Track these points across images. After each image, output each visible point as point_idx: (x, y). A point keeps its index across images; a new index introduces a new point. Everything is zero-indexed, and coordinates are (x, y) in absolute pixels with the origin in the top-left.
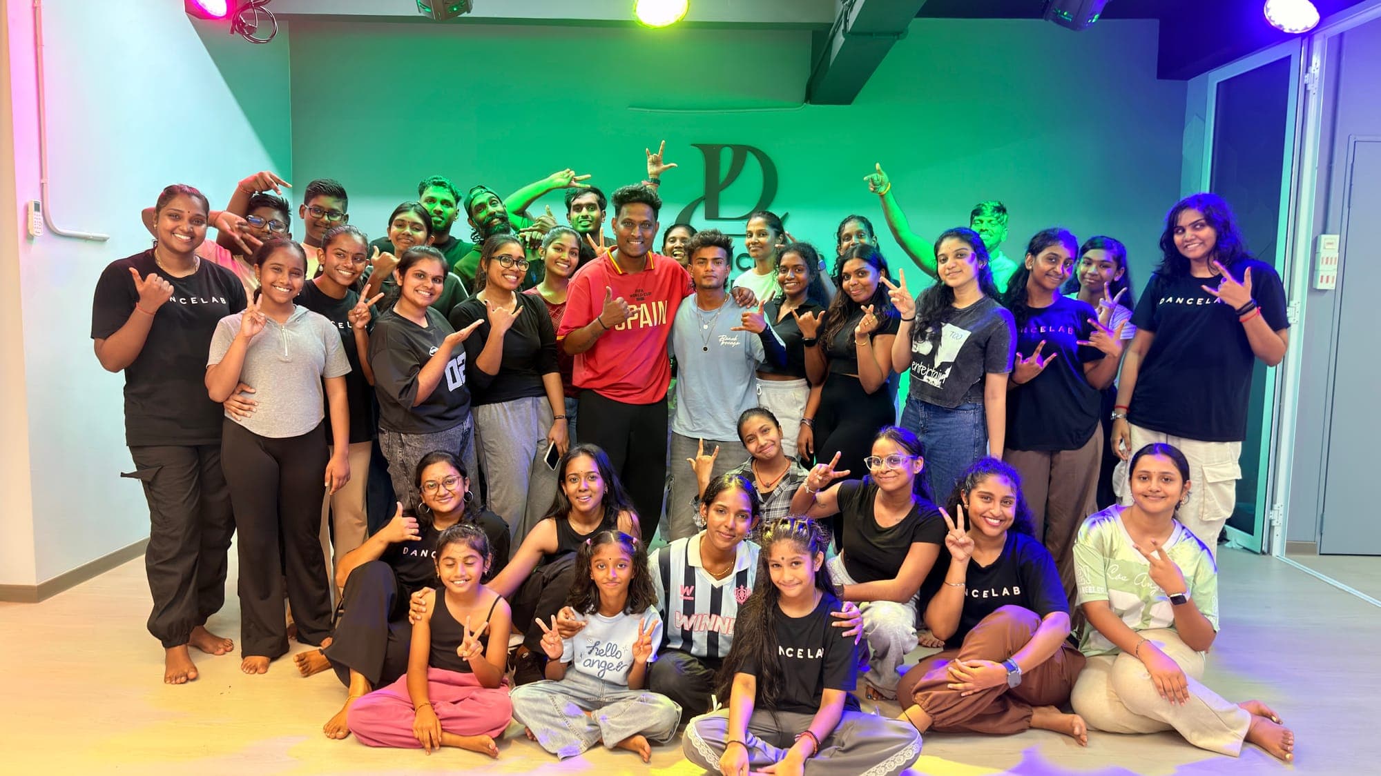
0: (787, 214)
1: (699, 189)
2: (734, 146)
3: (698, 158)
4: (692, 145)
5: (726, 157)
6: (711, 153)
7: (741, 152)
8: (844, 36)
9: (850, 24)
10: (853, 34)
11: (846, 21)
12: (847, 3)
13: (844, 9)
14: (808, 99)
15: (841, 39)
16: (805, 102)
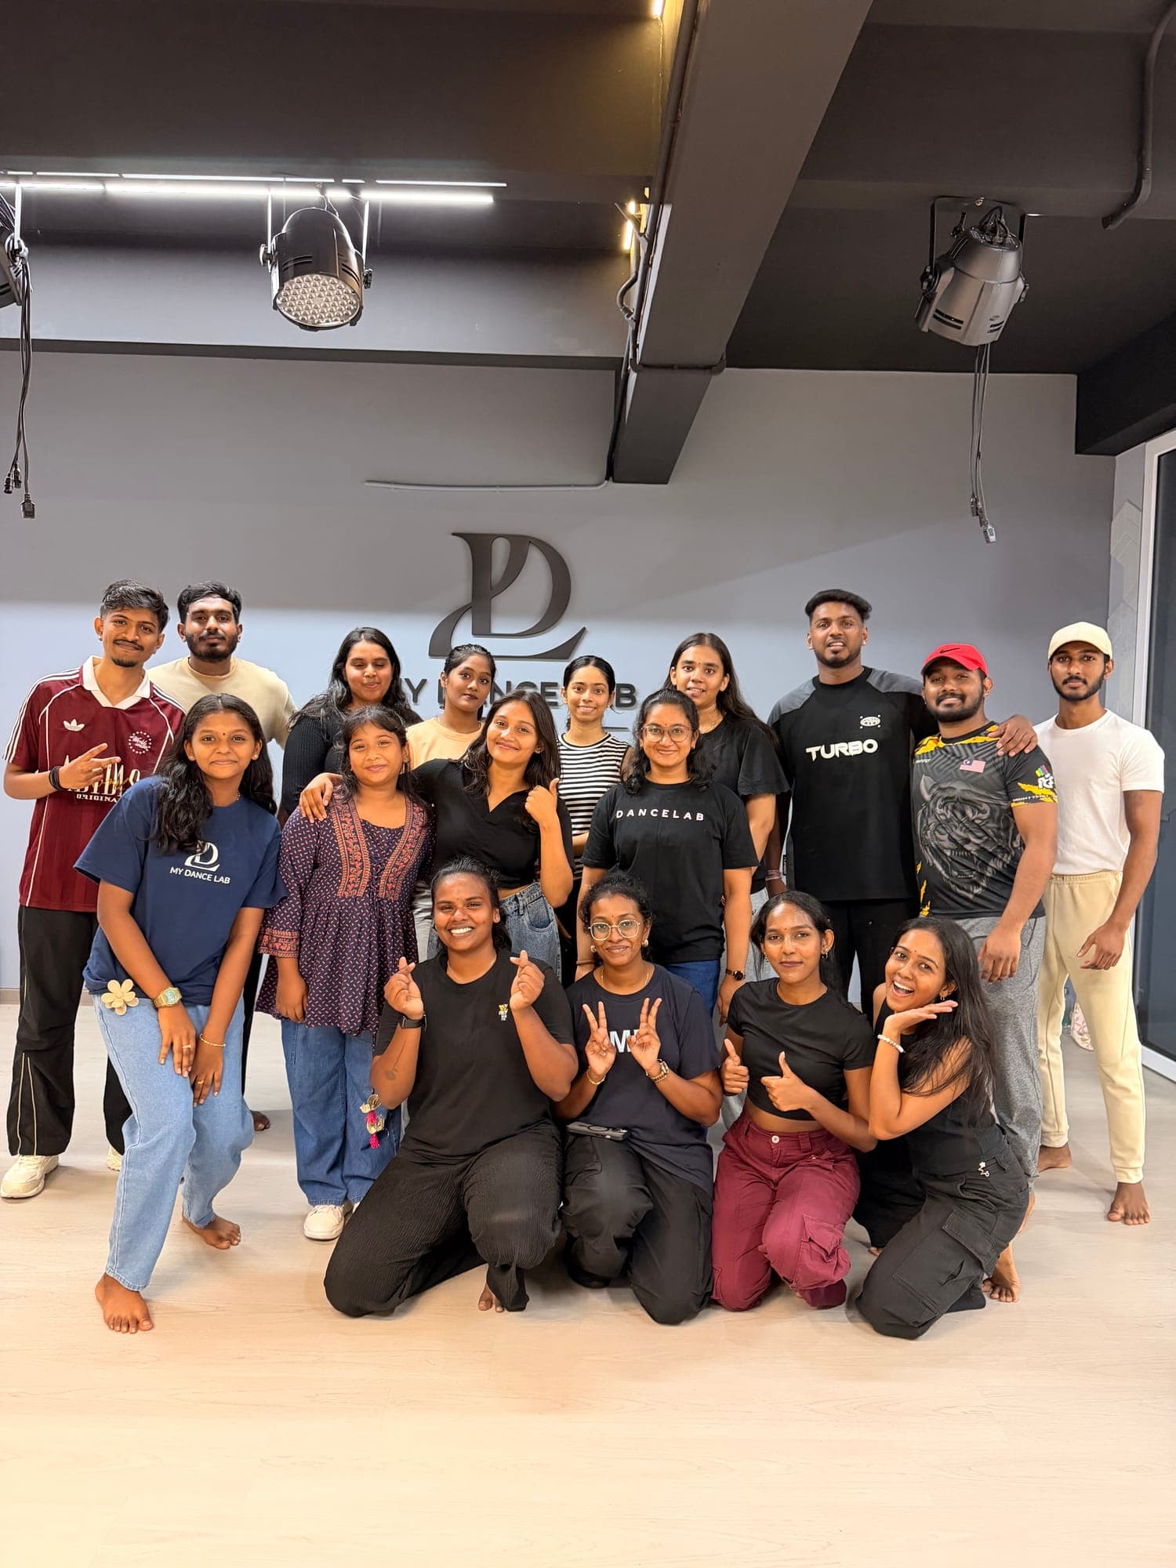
0: (584, 628)
1: (462, 592)
2: (513, 536)
3: (461, 553)
4: (454, 534)
5: (501, 550)
6: (479, 545)
7: (520, 544)
8: (635, 371)
9: (639, 351)
10: (644, 367)
11: (636, 346)
12: (633, 316)
13: (631, 329)
14: (611, 474)
15: (633, 376)
16: (607, 479)
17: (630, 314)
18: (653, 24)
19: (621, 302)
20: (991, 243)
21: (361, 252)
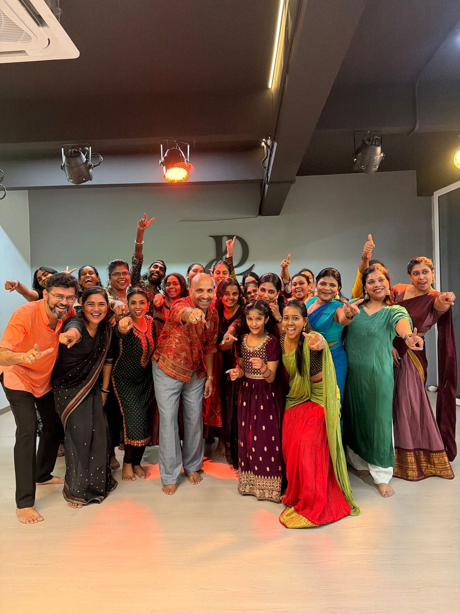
1: (213, 256)
3: (212, 242)
4: (209, 237)
6: (218, 239)
8: (267, 184)
9: (269, 178)
10: (271, 183)
11: (268, 177)
12: (267, 169)
13: (266, 172)
14: (260, 213)
15: (267, 186)
16: (259, 215)
17: (266, 168)
18: (269, 90)
19: (263, 165)
20: (372, 145)
21: (187, 159)
